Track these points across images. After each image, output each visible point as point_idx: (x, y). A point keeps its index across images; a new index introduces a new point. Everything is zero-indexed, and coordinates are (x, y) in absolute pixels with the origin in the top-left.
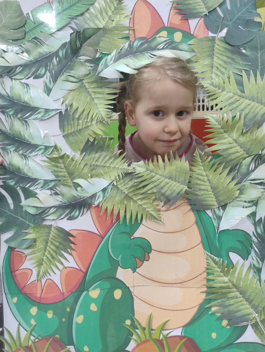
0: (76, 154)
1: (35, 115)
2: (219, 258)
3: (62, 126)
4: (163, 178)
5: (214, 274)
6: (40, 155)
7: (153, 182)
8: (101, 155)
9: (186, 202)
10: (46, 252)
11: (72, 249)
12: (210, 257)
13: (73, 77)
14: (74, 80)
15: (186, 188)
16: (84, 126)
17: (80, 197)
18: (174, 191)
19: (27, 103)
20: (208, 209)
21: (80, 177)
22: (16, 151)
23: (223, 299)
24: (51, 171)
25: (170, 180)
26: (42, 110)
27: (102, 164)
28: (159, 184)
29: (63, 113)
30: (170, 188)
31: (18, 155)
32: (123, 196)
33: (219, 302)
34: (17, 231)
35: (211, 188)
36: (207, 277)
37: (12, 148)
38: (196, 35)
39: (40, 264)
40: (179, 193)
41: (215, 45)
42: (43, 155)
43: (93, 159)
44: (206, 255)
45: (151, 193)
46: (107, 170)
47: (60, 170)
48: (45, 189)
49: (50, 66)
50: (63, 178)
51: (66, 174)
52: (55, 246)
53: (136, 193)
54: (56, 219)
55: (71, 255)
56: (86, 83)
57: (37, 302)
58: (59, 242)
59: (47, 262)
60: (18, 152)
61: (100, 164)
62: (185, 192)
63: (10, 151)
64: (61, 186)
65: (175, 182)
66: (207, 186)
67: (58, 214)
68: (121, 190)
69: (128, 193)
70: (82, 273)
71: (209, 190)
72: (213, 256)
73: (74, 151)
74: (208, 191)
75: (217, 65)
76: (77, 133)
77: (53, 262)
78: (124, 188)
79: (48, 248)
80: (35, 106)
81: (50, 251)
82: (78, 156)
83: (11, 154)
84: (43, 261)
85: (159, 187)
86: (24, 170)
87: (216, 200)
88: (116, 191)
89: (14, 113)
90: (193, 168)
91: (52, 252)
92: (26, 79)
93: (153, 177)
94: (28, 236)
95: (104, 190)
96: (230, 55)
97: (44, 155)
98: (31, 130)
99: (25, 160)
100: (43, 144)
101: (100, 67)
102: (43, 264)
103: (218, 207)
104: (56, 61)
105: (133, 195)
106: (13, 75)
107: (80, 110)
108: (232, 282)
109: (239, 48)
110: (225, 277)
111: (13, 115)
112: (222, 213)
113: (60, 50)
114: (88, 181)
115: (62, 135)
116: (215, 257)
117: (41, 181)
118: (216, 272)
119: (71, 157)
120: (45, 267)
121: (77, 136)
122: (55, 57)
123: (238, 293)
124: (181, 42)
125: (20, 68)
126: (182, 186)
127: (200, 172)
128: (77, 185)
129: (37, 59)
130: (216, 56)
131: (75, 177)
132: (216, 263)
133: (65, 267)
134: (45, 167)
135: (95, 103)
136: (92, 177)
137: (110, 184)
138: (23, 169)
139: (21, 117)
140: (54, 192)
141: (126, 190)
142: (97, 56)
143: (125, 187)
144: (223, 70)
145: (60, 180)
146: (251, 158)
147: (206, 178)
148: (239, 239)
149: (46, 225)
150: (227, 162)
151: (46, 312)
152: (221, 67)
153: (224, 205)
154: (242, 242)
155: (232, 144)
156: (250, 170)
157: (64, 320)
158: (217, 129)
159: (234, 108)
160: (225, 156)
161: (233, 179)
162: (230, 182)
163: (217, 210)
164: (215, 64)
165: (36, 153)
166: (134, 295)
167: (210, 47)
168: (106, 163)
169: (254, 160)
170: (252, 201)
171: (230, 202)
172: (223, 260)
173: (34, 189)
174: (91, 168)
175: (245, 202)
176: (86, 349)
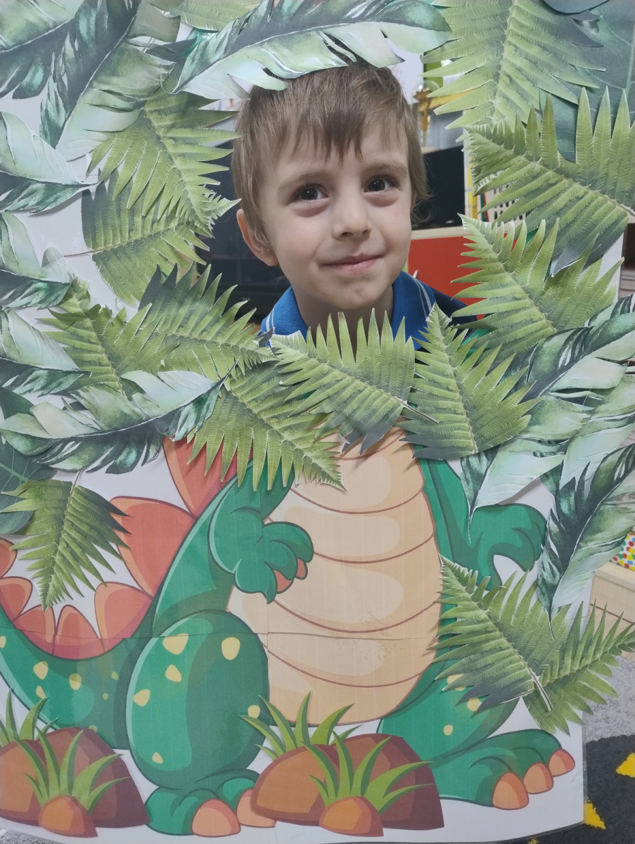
0: (127, 307)
1: (22, 198)
2: (471, 571)
3: (90, 230)
4: (349, 378)
5: (457, 606)
6: (35, 305)
7: (324, 386)
8: (192, 311)
9: (401, 438)
10: (60, 544)
11: (120, 543)
12: (451, 568)
13: (119, 95)
14: (120, 103)
15: (404, 404)
16: (148, 233)
17: (140, 416)
18: (375, 411)
20: (454, 458)
21: (140, 366)
23: (472, 657)
24: (64, 348)
25: (365, 384)
26: (39, 185)
27: (196, 336)
28: (337, 393)
29: (94, 197)
30: (366, 404)
32: (247, 417)
33: (463, 664)
35: (465, 407)
36: (441, 614)
39: (47, 570)
40: (386, 416)
41: (510, 9)
42: (43, 306)
43: (173, 322)
44: (442, 565)
45: (317, 414)
46: (207, 350)
47: (86, 345)
48: (53, 392)
49: (56, 62)
50: (97, 367)
51: (105, 356)
52: (80, 532)
53: (279, 412)
54: (80, 471)
55: (119, 556)
56: (151, 112)
57: (47, 653)
58: (88, 524)
59: (63, 567)
61: (190, 334)
62: (401, 414)
64: (91, 387)
65: (379, 388)
66: (456, 401)
67: (86, 457)
70: (146, 598)
71: (459, 411)
72: (458, 566)
73: (122, 298)
74: (456, 414)
75: (511, 71)
76: (129, 251)
77: (77, 569)
78: (250, 399)
79: (64, 536)
80: (21, 175)
81: (70, 544)
82: (132, 311)
84: (53, 565)
85: (338, 399)
87: (473, 435)
88: (229, 406)
90: (423, 355)
91: (73, 546)
93: (325, 375)
94: (16, 504)
95: (199, 402)
96: (549, 41)
97: (46, 308)
98: (11, 239)
100: (42, 277)
101: (188, 67)
102: (55, 571)
103: (477, 452)
104: (72, 50)
107: (136, 188)
109: (577, 21)
110: (481, 608)
112: (485, 468)
113: (81, 15)
114: (159, 378)
115: (91, 254)
116: (462, 569)
117: (41, 372)
118: (461, 600)
119: (114, 316)
120: (59, 578)
121: (129, 258)
122: (68, 37)
123: (503, 640)
126: (394, 400)
127: (440, 365)
128: (131, 388)
129: (21, 42)
130: (510, 43)
131: (127, 366)
132: (462, 580)
133: (103, 581)
134: (48, 337)
135: (175, 168)
136: (168, 368)
140: (73, 401)
141: (254, 403)
144: (526, 86)
145: (87, 373)
146: (565, 336)
147: (453, 382)
148: (517, 526)
149: (59, 482)
150: (505, 345)
151: (67, 676)
152: (523, 77)
153: (492, 449)
154: (524, 533)
155: (520, 299)
156: (560, 366)
157: (106, 696)
158: (488, 263)
159: (539, 207)
160: (501, 330)
161: (517, 387)
162: (509, 394)
163: (474, 461)
164: (504, 68)
165: (26, 300)
166: (269, 651)
167: (495, 16)
168: (205, 333)
169: (571, 343)
170: (557, 442)
171: (506, 443)
172: (479, 573)
173: (25, 393)
174: (168, 345)
175: (540, 442)
176: (157, 758)
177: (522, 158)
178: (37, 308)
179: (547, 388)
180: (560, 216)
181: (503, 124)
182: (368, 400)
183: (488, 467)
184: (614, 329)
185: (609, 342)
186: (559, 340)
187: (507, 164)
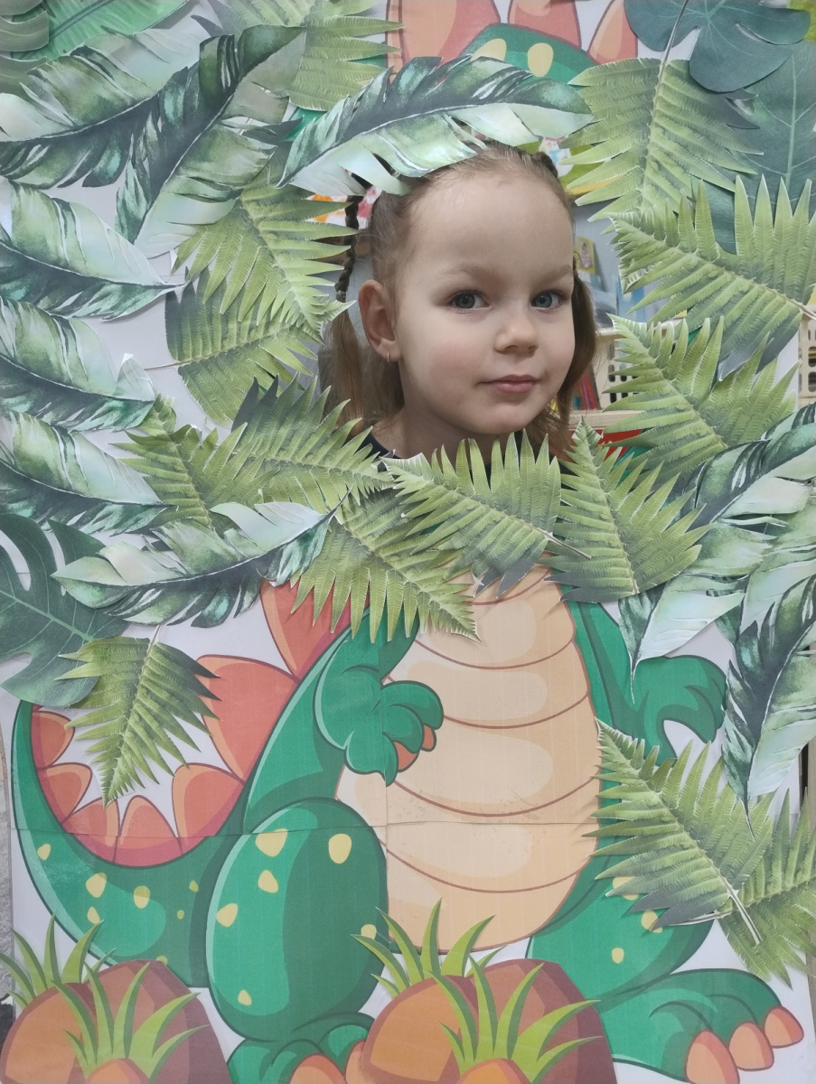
0: (219, 428)
1: (94, 302)
2: (636, 739)
3: (175, 341)
4: (482, 507)
5: (620, 784)
6: (108, 427)
7: (453, 517)
8: (294, 432)
9: (547, 577)
10: (131, 717)
11: (206, 712)
12: (611, 735)
13: (210, 183)
14: (211, 192)
15: (549, 537)
16: (244, 341)
17: (233, 556)
18: (514, 546)
19: (66, 266)
20: (610, 600)
21: (233, 497)
22: (34, 415)
23: (645, 855)
24: (144, 478)
25: (502, 514)
26: (114, 286)
27: (299, 460)
28: (469, 525)
29: (179, 299)
30: (503, 537)
31: (39, 426)
32: (362, 556)
33: (633, 864)
34: (42, 655)
35: (622, 539)
36: (601, 794)
37: (21, 403)
38: (598, 55)
39: (112, 752)
40: (528, 552)
41: (656, 87)
42: (119, 428)
43: (272, 444)
44: (600, 732)
45: (445, 551)
46: (313, 477)
47: (170, 474)
48: (128, 531)
49: (136, 145)
50: (182, 500)
51: (191, 486)
52: (157, 700)
53: (400, 549)
54: (160, 624)
55: (204, 728)
56: (248, 202)
57: (105, 861)
58: (168, 691)
59: (133, 747)
60: (42, 416)
61: (293, 458)
62: (546, 548)
63: (13, 412)
64: (177, 523)
65: (519, 518)
66: (611, 532)
67: (168, 607)
68: (358, 541)
69: (377, 550)
70: (236, 783)
71: (614, 544)
72: (620, 733)
73: (212, 416)
74: (611, 547)
75: (659, 156)
76: (221, 362)
77: (152, 749)
78: (366, 534)
79: (136, 706)
80: (93, 275)
81: (144, 717)
82: (224, 433)
83: (18, 423)
84: (121, 745)
85: (470, 533)
86: (62, 472)
87: (633, 573)
88: (340, 542)
89: (27, 294)
90: (569, 479)
91: (148, 719)
92: (61, 186)
93: (454, 504)
94: (76, 669)
95: (305, 538)
96: (701, 123)
97: (122, 430)
98: (80, 350)
99: (65, 444)
100: (117, 395)
101: (294, 156)
102: (122, 752)
103: (638, 592)
104: (155, 132)
105: (392, 555)
106: (17, 171)
107: (231, 290)
108: (670, 805)
109: (730, 100)
110: (652, 790)
111: (23, 300)
112: (648, 611)
113: (168, 94)
114: (257, 511)
115: (177, 367)
116: (625, 737)
117: (115, 507)
118: (626, 778)
119: (204, 437)
120: (129, 762)
121: (222, 370)
122: (150, 118)
123: (685, 835)
124: (548, 80)
125: (40, 150)
126: (537, 532)
127: (591, 490)
128: (223, 523)
129: (93, 122)
131: (217, 497)
132: (627, 752)
133: (184, 761)
134: (124, 464)
135: (277, 267)
136: (268, 499)
137: (321, 522)
138: (58, 471)
139: (50, 309)
140: (155, 540)
141: (371, 539)
142: (285, 119)
143: (371, 529)
144: (676, 172)
145: (171, 507)
146: (737, 452)
147: (606, 509)
148: (691, 684)
149: (132, 639)
150: (667, 465)
151: (131, 890)
152: (672, 162)
153: (655, 588)
154: (699, 692)
155: (683, 411)
156: (733, 488)
157: (181, 914)
158: (643, 369)
159: (699, 304)
160: (661, 447)
161: (684, 513)
162: (674, 522)
163: (634, 604)
164: (651, 153)
165: (97, 422)
166: (387, 851)
167: (640, 95)
168: (310, 457)
169: (745, 460)
170: (734, 578)
171: (672, 580)
172: (647, 743)
173: (94, 532)
174: (266, 472)
175: (713, 578)
176: (244, 999)
177: (676, 250)
178: (111, 431)
179: (719, 514)
180: (724, 314)
181: (653, 214)
182: (506, 533)
183: (652, 611)
184: (795, 443)
185: (790, 458)
186: (731, 457)
187: (660, 256)
